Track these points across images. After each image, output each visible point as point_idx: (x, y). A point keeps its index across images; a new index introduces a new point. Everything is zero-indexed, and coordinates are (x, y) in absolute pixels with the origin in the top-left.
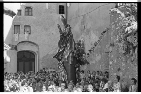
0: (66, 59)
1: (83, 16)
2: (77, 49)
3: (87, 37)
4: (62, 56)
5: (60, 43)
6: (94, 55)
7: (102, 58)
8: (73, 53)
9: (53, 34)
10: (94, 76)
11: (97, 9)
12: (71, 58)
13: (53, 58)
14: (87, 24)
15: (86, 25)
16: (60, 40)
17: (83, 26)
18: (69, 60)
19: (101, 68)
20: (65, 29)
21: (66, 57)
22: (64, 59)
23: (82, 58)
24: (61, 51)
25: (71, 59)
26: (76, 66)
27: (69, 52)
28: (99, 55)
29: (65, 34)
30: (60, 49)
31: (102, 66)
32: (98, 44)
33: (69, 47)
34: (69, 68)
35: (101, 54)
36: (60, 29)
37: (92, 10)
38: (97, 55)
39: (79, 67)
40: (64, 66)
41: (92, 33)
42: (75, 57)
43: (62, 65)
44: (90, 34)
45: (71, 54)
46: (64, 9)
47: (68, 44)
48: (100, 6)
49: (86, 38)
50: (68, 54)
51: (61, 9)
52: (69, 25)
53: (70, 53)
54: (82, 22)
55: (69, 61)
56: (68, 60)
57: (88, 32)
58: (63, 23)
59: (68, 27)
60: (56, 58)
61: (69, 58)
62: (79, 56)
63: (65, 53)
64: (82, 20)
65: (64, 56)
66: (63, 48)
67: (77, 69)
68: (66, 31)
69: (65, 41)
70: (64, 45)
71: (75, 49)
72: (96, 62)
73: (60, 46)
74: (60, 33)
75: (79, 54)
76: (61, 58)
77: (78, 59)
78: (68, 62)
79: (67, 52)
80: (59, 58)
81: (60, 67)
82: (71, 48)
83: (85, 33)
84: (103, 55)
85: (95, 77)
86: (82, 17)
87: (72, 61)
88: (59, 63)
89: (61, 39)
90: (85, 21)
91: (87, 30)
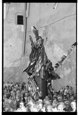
0: (37, 73)
1: (45, 27)
2: (49, 63)
3: (49, 49)
4: (33, 69)
5: (31, 56)
6: (63, 69)
7: (71, 72)
8: (45, 67)
9: (11, 46)
10: (64, 91)
11: (62, 20)
12: (43, 72)
13: (23, 72)
14: (50, 36)
15: (48, 37)
16: (31, 53)
17: (45, 38)
18: (41, 74)
19: (70, 83)
20: (36, 41)
21: (38, 71)
22: (35, 73)
23: (53, 73)
24: (32, 64)
25: (42, 74)
26: (47, 81)
27: (41, 65)
28: (68, 69)
29: (37, 46)
30: (31, 62)
31: (72, 80)
32: (67, 57)
33: (41, 60)
34: (40, 82)
35: (71, 68)
36: (32, 41)
37: (56, 21)
38: (66, 69)
39: (50, 82)
40: (35, 80)
41: (55, 45)
42: (47, 71)
43: (33, 79)
44: (53, 46)
45: (43, 68)
46: (23, 20)
47: (40, 58)
48: (65, 17)
49: (49, 51)
50: (40, 68)
51: (19, 19)
52: (41, 37)
53: (41, 67)
54: (43, 34)
55: (41, 76)
56: (39, 74)
57: (51, 44)
58: (35, 34)
59: (40, 39)
60: (26, 72)
61: (41, 72)
62: (50, 69)
63: (36, 67)
64: (44, 31)
65: (36, 70)
66: (34, 62)
67: (49, 84)
68: (38, 43)
69: (37, 54)
70: (36, 58)
71: (47, 62)
72: (65, 76)
73: (31, 59)
74: (32, 46)
75: (51, 68)
76: (32, 72)
77: (50, 73)
78: (39, 76)
79: (39, 66)
80: (30, 72)
81: (30, 82)
82: (43, 61)
83: (48, 45)
84: (72, 69)
85: (64, 93)
86: (44, 29)
87: (44, 76)
88: (30, 78)
89: (33, 52)
90: (47, 32)
91: (50, 42)
